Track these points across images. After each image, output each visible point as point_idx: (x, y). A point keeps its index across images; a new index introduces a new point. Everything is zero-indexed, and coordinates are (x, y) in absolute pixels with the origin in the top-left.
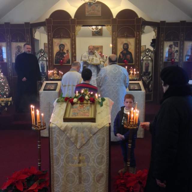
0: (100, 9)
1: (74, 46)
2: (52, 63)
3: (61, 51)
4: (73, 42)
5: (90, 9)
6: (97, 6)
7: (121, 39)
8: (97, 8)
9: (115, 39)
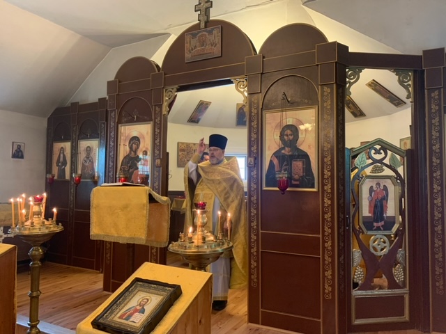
0: (218, 38)
1: (158, 141)
3: (133, 155)
5: (194, 42)
6: (210, 32)
7: (275, 114)
8: (211, 38)
9: (258, 116)
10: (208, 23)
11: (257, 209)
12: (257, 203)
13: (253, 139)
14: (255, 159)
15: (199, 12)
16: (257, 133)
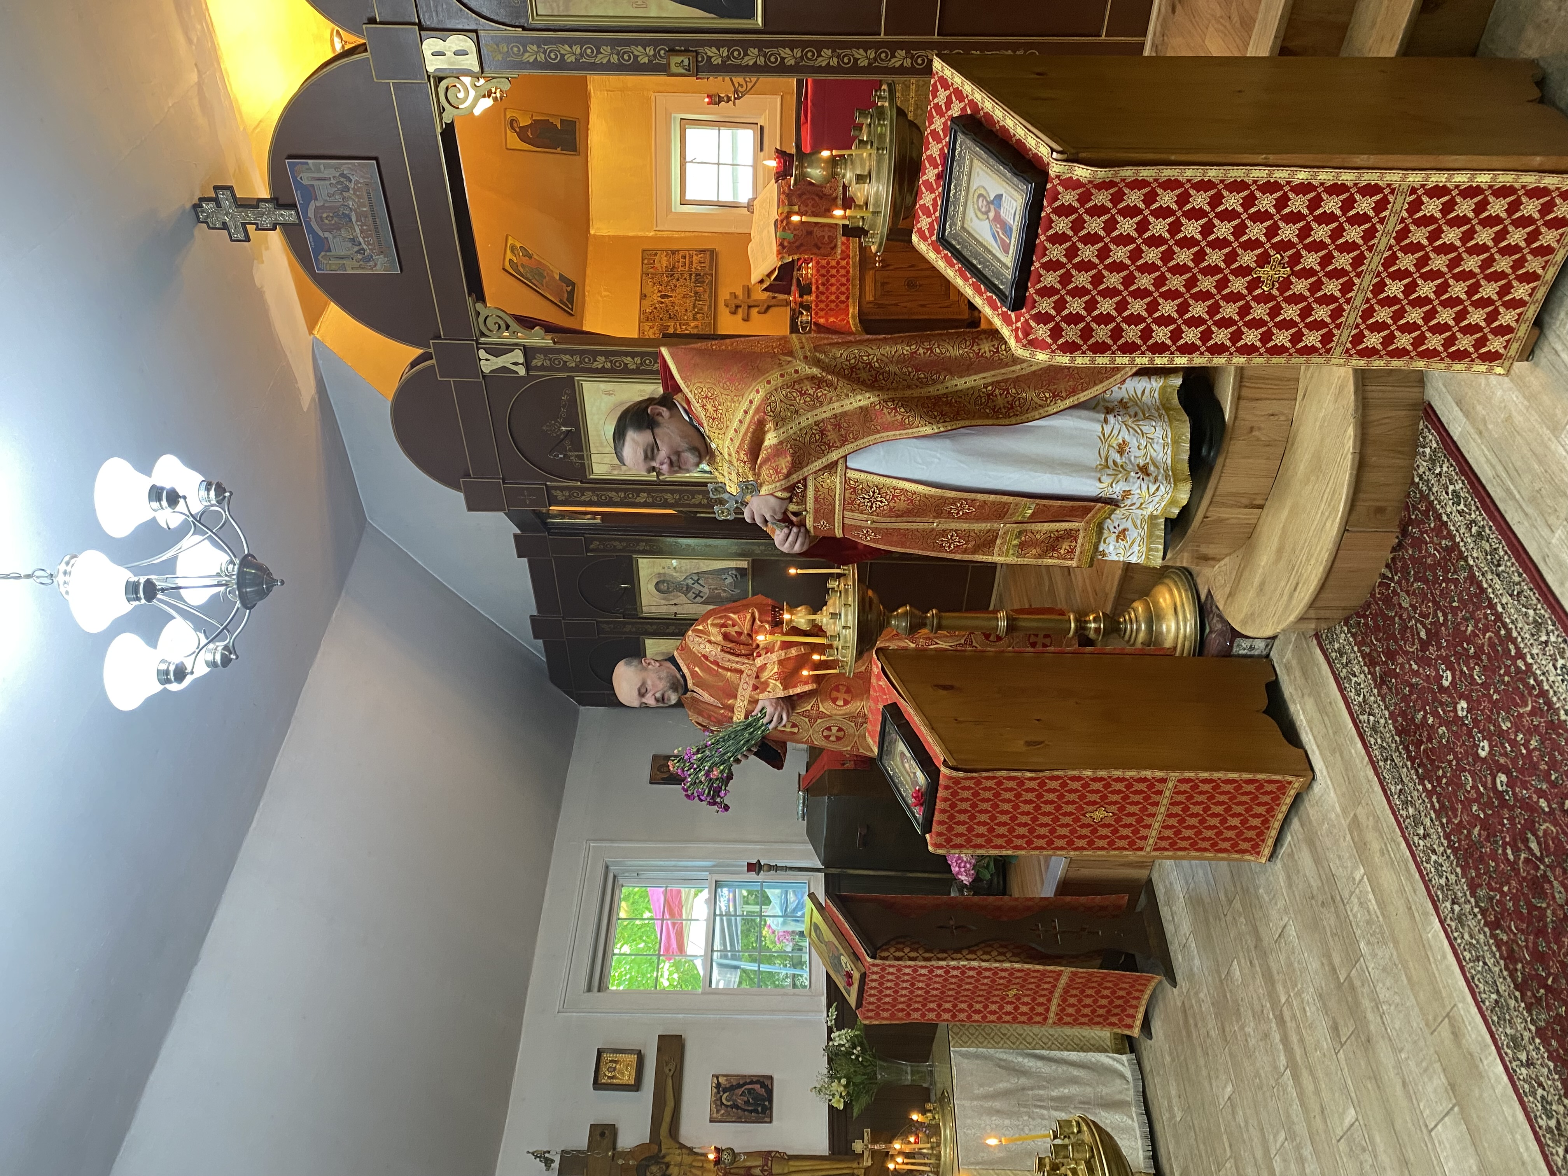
6: (308, 193)
8: (323, 190)
9: (547, 41)
10: (279, 201)
11: (819, 46)
12: (803, 45)
13: (614, 59)
14: (672, 51)
15: (251, 228)
16: (598, 45)
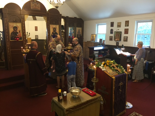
0: (40, 6)
1: (24, 28)
2: (9, 40)
3: (15, 31)
4: (24, 26)
5: (33, 5)
6: (38, 4)
7: (52, 25)
9: (49, 25)
10: (36, 1)
16: (49, 29)
